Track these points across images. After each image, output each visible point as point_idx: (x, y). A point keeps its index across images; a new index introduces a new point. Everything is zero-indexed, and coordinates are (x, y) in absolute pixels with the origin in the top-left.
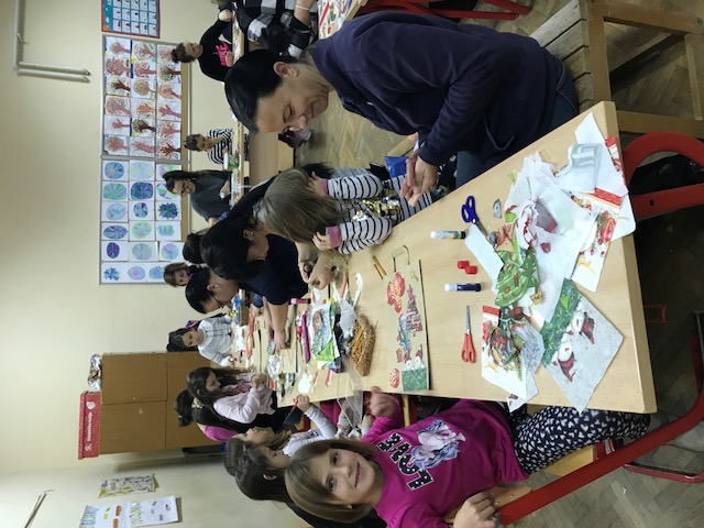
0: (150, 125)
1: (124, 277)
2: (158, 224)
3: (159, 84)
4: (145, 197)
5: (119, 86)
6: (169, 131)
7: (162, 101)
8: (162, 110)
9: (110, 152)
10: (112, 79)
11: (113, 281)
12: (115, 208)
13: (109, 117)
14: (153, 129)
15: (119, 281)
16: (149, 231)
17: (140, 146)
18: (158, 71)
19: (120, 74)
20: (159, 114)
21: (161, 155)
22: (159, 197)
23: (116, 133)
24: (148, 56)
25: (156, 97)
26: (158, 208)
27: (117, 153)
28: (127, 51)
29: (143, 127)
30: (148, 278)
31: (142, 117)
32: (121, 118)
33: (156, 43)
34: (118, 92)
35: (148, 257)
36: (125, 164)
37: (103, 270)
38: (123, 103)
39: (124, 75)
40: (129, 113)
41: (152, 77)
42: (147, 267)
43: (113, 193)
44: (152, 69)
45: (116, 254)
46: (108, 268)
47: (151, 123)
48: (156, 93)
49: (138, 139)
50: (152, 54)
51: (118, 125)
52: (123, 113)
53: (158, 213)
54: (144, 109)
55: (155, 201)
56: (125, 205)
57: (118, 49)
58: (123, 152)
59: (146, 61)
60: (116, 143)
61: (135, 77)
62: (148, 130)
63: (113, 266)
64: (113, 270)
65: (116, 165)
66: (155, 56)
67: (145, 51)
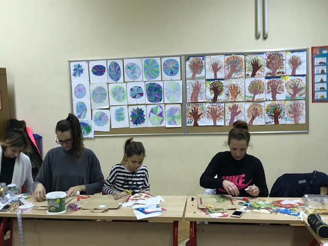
0: (219, 98)
1: (76, 81)
2: (125, 108)
3: (262, 104)
4: (149, 95)
5: (256, 66)
6: (214, 115)
7: (245, 107)
8: (235, 108)
9: (188, 63)
10: (262, 60)
11: (72, 72)
12: (137, 70)
13: (222, 60)
14: (215, 100)
15: (73, 77)
16: (118, 99)
17: (197, 89)
18: (277, 102)
19: (268, 66)
20: (231, 105)
21: (190, 108)
22: (150, 108)
23: (207, 66)
24: (291, 91)
25: (248, 101)
26: (140, 107)
27: (188, 69)
28: (294, 71)
29: (216, 90)
30: (76, 101)
31: (226, 90)
32: (222, 70)
33: (306, 99)
34: (249, 66)
35: (95, 101)
36: (178, 76)
37: (81, 63)
38: (238, 71)
39: (267, 70)
40: (229, 77)
41: (269, 96)
42: (86, 100)
43: (151, 68)
44: (278, 96)
45: (95, 73)
46: (83, 68)
47: (221, 97)
48: (253, 101)
49: (203, 87)
50: (294, 95)
51: (215, 68)
52: (228, 72)
53: (135, 108)
54: (235, 90)
55: (146, 105)
56: (140, 79)
57: (295, 63)
58: (189, 74)
59: (285, 90)
60: (197, 67)
61: (267, 81)
62: (213, 96)
63: (86, 72)
64: (82, 71)
65: (176, 68)
66: (293, 98)
67: (296, 89)
